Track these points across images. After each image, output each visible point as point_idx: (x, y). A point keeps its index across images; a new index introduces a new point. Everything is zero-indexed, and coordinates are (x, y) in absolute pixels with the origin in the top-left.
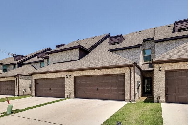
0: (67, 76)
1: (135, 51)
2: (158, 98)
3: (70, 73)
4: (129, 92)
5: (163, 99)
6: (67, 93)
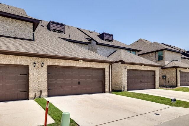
5: (126, 89)
6: (34, 90)
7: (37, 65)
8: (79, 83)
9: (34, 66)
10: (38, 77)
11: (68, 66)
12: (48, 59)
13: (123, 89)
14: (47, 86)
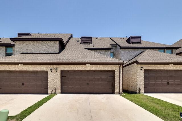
0: (51, 69)
1: (106, 53)
2: (139, 90)
3: (55, 66)
4: (118, 86)
5: (142, 91)
6: (51, 88)
7: (53, 70)
8: (88, 84)
9: (52, 71)
10: (54, 79)
11: (77, 69)
12: (61, 66)
13: (138, 91)
14: (60, 86)
